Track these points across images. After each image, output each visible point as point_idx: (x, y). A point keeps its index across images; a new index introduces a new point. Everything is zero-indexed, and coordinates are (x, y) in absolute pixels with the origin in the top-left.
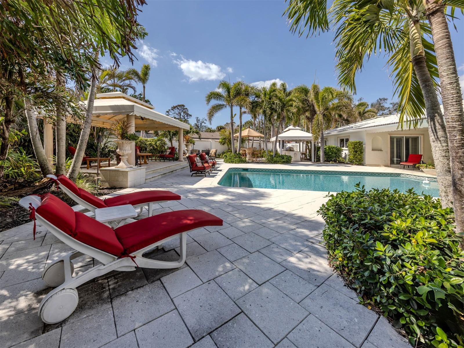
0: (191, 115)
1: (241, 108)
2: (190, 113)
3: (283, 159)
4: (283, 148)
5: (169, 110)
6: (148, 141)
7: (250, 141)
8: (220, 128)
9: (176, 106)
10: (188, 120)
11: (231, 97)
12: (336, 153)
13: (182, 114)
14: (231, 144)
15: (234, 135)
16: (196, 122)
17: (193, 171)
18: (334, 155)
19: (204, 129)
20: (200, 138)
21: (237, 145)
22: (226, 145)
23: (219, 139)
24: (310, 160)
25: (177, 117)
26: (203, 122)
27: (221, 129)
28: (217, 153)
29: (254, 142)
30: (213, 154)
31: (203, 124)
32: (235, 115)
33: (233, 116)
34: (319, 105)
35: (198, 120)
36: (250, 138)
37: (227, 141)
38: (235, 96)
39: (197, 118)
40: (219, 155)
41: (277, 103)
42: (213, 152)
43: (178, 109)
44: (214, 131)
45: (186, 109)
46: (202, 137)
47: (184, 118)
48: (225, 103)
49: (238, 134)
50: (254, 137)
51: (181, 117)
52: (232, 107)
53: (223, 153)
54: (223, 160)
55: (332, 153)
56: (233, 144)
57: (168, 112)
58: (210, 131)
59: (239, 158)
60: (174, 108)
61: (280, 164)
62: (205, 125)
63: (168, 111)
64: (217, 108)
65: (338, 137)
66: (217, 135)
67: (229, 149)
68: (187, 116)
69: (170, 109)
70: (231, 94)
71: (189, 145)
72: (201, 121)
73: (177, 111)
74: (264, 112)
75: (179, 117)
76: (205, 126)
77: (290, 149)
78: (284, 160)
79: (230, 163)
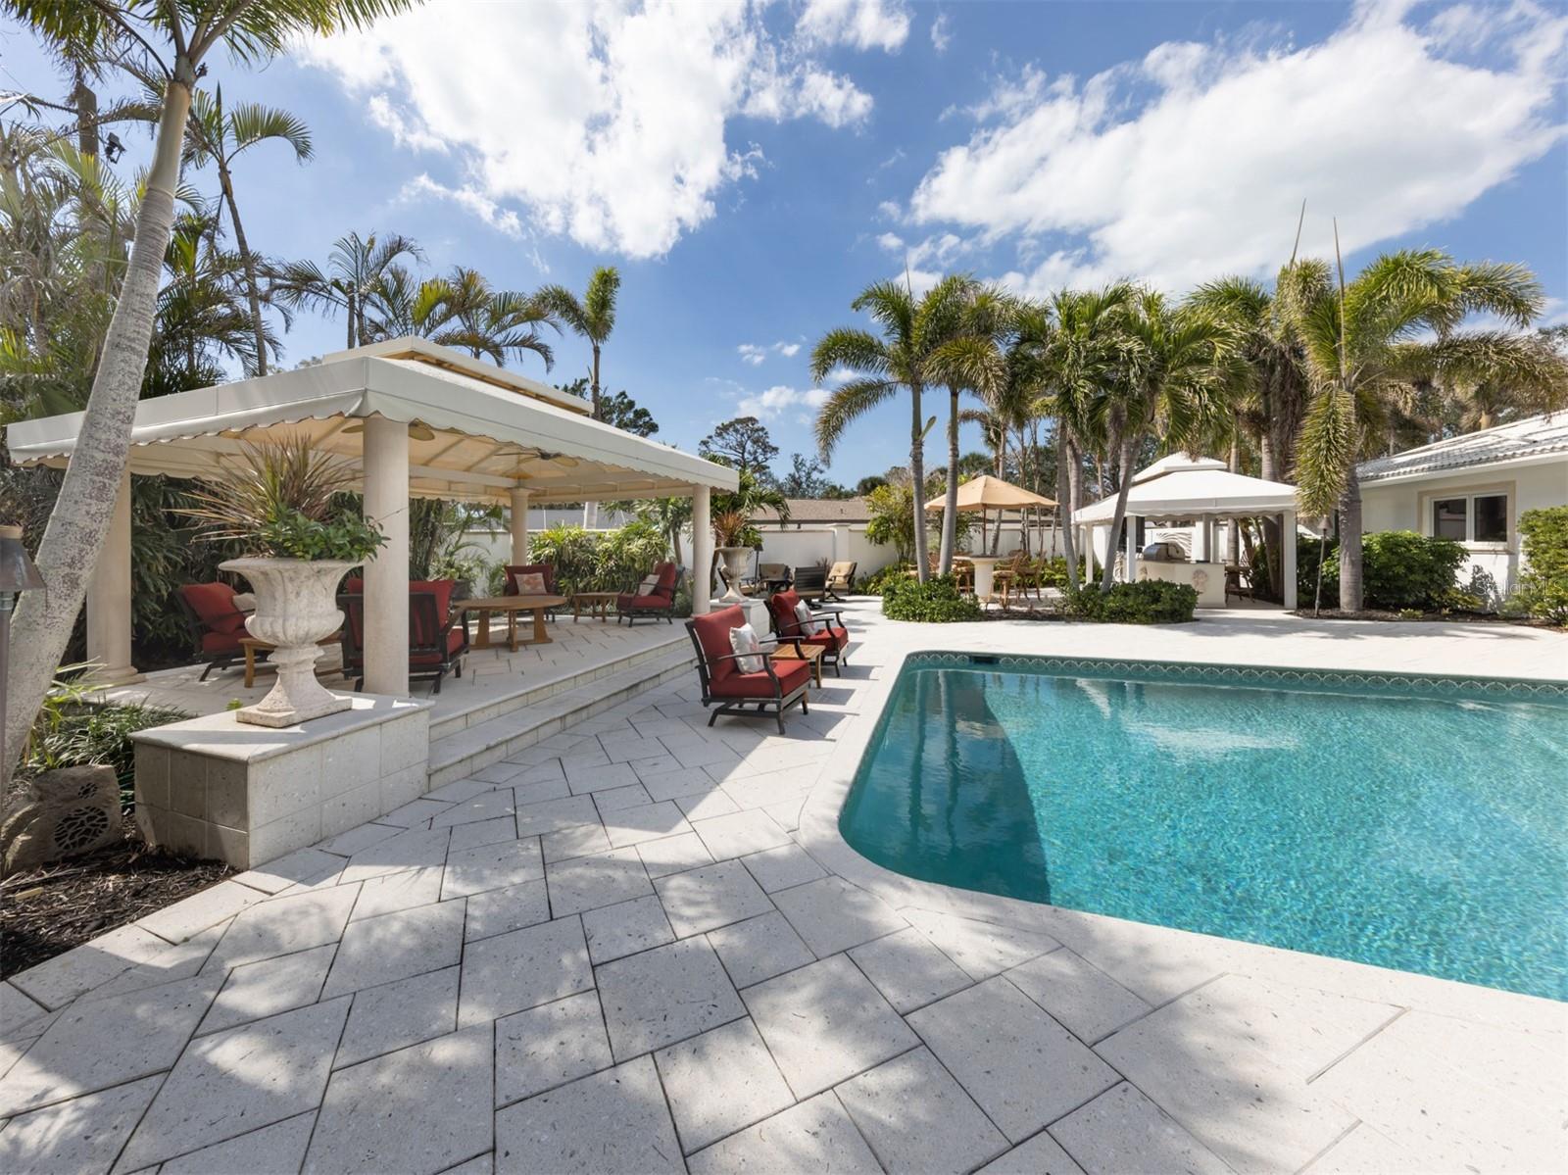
0: (775, 449)
1: (955, 395)
2: (772, 441)
3: (1156, 600)
4: (1139, 550)
5: (710, 437)
6: (604, 541)
7: (989, 526)
8: (869, 485)
9: (731, 424)
10: (767, 463)
11: (916, 349)
12: (1429, 570)
13: (749, 446)
14: (910, 537)
15: (926, 506)
16: (792, 470)
17: (715, 697)
18: (1417, 577)
19: (819, 492)
20: (784, 522)
21: (938, 541)
22: (891, 543)
23: (866, 522)
24: (1276, 600)
25: (733, 458)
26: (815, 469)
27: (874, 486)
28: (858, 574)
29: (1003, 526)
30: (840, 580)
31: (815, 475)
32: (932, 420)
33: (923, 428)
34: (1336, 352)
35: (798, 464)
36: (991, 514)
37: (896, 529)
38: (932, 343)
39: (797, 456)
40: (865, 583)
41: (1130, 352)
42: (839, 571)
43: (737, 431)
44: (849, 496)
45: (763, 429)
46: (793, 516)
47: (755, 459)
48: (888, 377)
49: (941, 501)
50: (1000, 507)
51: (746, 455)
52: (917, 387)
53: (880, 575)
54: (876, 603)
55: (1410, 569)
56: (923, 542)
57: (704, 443)
58: (835, 493)
59: (949, 598)
60: (723, 430)
61: (1140, 622)
62: (822, 477)
63: (705, 439)
64: (854, 400)
65: (1421, 495)
66: (860, 507)
67: (903, 558)
68: (765, 452)
69: (713, 433)
70: (916, 335)
71: (734, 552)
72: (808, 464)
73: (732, 438)
74: (1067, 396)
75: (738, 457)
76: (822, 483)
77: (1169, 554)
78: (1159, 607)
79: (907, 618)
